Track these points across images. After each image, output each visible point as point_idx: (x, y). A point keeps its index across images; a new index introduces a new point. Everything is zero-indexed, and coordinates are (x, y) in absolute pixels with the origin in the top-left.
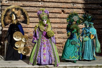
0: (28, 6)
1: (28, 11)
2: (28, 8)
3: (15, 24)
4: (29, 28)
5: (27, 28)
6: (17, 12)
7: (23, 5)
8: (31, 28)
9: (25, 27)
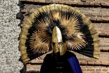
0: (96, 6)
1: (96, 18)
2: (96, 11)
3: (61, 54)
4: (98, 68)
5: (95, 65)
6: (68, 22)
7: (82, 3)
8: (105, 68)
9: (88, 65)
